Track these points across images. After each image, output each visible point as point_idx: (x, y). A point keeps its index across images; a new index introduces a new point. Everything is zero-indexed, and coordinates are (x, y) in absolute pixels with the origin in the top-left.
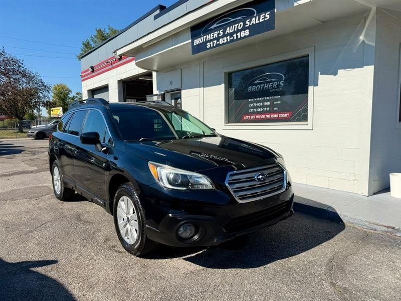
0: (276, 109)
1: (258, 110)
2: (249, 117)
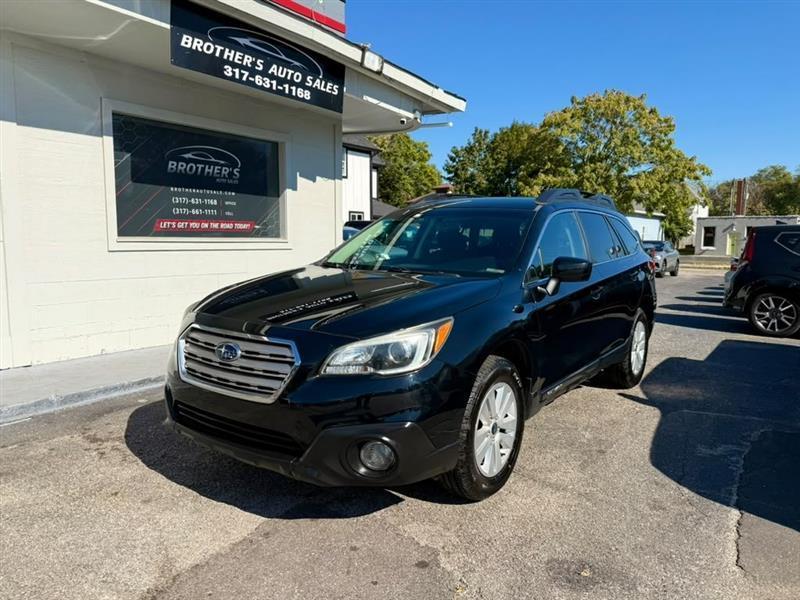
0: (228, 213)
1: (193, 212)
2: (174, 223)
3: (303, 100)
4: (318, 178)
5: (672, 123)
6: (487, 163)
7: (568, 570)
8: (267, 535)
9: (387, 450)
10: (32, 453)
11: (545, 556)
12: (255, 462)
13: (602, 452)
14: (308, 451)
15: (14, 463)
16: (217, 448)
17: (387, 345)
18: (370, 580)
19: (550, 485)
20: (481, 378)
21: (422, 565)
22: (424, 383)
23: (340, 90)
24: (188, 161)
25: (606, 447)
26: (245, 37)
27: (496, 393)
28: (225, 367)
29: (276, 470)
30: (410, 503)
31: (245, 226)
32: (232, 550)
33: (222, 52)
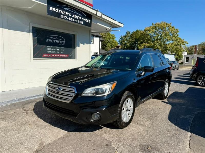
0: (62, 53)
1: (53, 52)
2: (48, 55)
3: (81, 24)
4: (85, 44)
5: (178, 30)
6: (130, 40)
7: (145, 147)
8: (67, 136)
9: (99, 116)
10: (9, 113)
11: (139, 144)
12: (65, 117)
13: (155, 116)
14: (78, 115)
15: (5, 116)
16: (55, 114)
17: (99, 89)
18: (93, 149)
19: (142, 125)
20: (124, 97)
21: (107, 145)
22: (108, 98)
23: (91, 21)
24: (52, 39)
25: (157, 115)
26: (66, 8)
27: (128, 101)
28: (58, 93)
29: (70, 120)
30: (105, 129)
31: (66, 56)
32: (58, 140)
33: (60, 11)
